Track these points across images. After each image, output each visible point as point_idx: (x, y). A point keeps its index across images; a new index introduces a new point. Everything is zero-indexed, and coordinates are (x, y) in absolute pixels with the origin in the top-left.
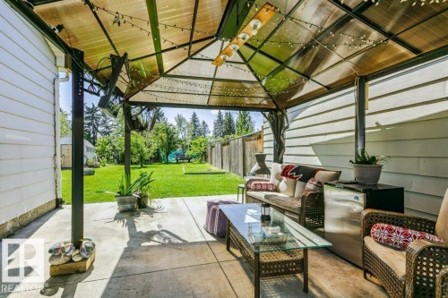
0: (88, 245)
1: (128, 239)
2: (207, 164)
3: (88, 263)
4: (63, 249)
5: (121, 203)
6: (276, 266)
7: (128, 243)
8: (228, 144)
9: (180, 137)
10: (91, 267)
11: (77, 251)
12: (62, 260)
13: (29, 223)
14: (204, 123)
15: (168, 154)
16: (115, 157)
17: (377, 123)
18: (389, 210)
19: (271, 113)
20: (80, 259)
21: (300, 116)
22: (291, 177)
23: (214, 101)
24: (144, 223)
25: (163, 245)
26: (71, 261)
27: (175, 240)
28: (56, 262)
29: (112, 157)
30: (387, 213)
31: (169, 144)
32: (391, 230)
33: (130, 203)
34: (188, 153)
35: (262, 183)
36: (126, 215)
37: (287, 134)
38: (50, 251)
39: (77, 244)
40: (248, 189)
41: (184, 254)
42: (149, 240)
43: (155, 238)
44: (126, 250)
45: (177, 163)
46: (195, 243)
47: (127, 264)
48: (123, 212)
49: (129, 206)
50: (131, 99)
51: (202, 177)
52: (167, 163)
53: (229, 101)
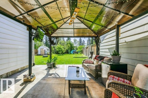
0: (33, 75)
1: (45, 75)
2: (83, 54)
3: (32, 80)
4: (26, 75)
5: (48, 65)
6: (75, 85)
7: (45, 76)
8: (88, 48)
9: (75, 45)
10: (33, 81)
11: (30, 76)
12: (26, 78)
13: (25, 69)
14: (84, 41)
15: (71, 51)
16: (55, 52)
17: (125, 41)
18: (118, 72)
19: (95, 38)
20: (30, 78)
21: (105, 39)
22: (97, 59)
23: (76, 35)
24: (52, 71)
25: (53, 77)
26: (28, 79)
27: (57, 76)
28: (25, 78)
29: (54, 52)
30: (116, 72)
31: (71, 48)
32: (113, 77)
33: (50, 65)
34: (77, 51)
35: (88, 61)
36: (49, 69)
37: (101, 45)
38: (23, 76)
39: (30, 74)
40: (84, 63)
41: (57, 80)
42: (51, 75)
43: (53, 75)
44: (44, 78)
45: (74, 54)
46: (62, 78)
47: (42, 81)
48: (48, 68)
49: (50, 66)
50: (52, 36)
51: (78, 59)
52: (71, 54)
53: (81, 35)
